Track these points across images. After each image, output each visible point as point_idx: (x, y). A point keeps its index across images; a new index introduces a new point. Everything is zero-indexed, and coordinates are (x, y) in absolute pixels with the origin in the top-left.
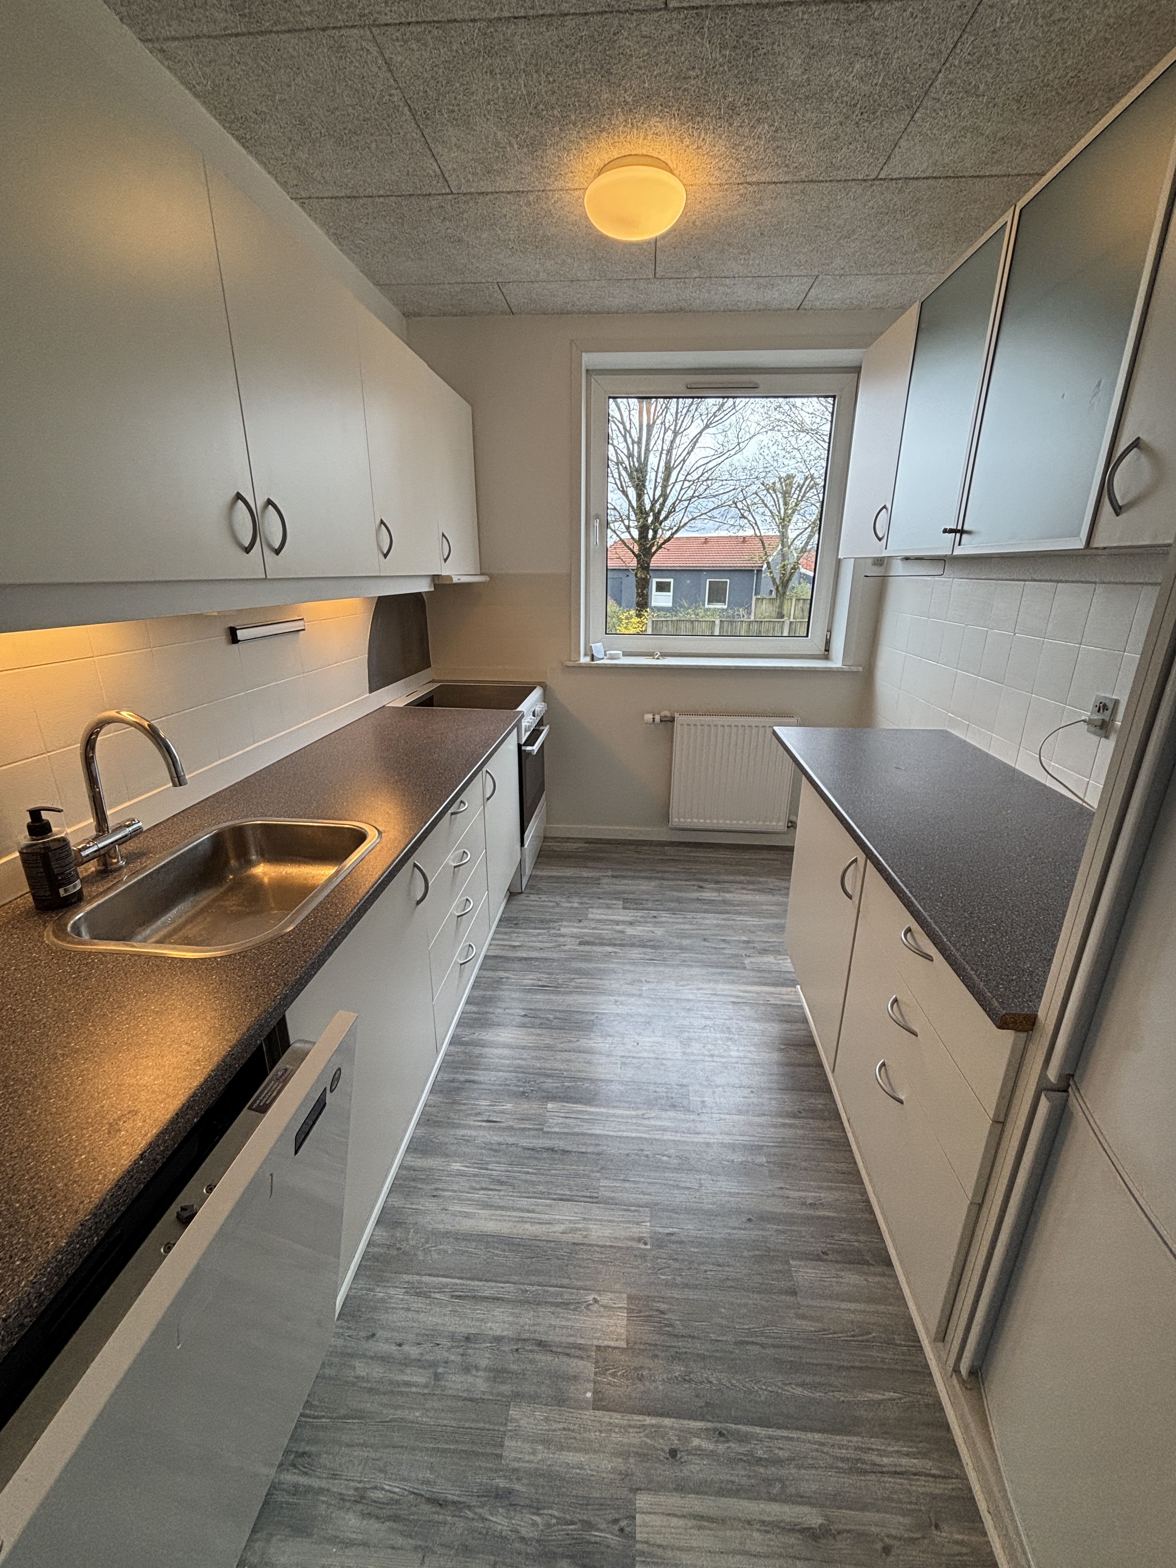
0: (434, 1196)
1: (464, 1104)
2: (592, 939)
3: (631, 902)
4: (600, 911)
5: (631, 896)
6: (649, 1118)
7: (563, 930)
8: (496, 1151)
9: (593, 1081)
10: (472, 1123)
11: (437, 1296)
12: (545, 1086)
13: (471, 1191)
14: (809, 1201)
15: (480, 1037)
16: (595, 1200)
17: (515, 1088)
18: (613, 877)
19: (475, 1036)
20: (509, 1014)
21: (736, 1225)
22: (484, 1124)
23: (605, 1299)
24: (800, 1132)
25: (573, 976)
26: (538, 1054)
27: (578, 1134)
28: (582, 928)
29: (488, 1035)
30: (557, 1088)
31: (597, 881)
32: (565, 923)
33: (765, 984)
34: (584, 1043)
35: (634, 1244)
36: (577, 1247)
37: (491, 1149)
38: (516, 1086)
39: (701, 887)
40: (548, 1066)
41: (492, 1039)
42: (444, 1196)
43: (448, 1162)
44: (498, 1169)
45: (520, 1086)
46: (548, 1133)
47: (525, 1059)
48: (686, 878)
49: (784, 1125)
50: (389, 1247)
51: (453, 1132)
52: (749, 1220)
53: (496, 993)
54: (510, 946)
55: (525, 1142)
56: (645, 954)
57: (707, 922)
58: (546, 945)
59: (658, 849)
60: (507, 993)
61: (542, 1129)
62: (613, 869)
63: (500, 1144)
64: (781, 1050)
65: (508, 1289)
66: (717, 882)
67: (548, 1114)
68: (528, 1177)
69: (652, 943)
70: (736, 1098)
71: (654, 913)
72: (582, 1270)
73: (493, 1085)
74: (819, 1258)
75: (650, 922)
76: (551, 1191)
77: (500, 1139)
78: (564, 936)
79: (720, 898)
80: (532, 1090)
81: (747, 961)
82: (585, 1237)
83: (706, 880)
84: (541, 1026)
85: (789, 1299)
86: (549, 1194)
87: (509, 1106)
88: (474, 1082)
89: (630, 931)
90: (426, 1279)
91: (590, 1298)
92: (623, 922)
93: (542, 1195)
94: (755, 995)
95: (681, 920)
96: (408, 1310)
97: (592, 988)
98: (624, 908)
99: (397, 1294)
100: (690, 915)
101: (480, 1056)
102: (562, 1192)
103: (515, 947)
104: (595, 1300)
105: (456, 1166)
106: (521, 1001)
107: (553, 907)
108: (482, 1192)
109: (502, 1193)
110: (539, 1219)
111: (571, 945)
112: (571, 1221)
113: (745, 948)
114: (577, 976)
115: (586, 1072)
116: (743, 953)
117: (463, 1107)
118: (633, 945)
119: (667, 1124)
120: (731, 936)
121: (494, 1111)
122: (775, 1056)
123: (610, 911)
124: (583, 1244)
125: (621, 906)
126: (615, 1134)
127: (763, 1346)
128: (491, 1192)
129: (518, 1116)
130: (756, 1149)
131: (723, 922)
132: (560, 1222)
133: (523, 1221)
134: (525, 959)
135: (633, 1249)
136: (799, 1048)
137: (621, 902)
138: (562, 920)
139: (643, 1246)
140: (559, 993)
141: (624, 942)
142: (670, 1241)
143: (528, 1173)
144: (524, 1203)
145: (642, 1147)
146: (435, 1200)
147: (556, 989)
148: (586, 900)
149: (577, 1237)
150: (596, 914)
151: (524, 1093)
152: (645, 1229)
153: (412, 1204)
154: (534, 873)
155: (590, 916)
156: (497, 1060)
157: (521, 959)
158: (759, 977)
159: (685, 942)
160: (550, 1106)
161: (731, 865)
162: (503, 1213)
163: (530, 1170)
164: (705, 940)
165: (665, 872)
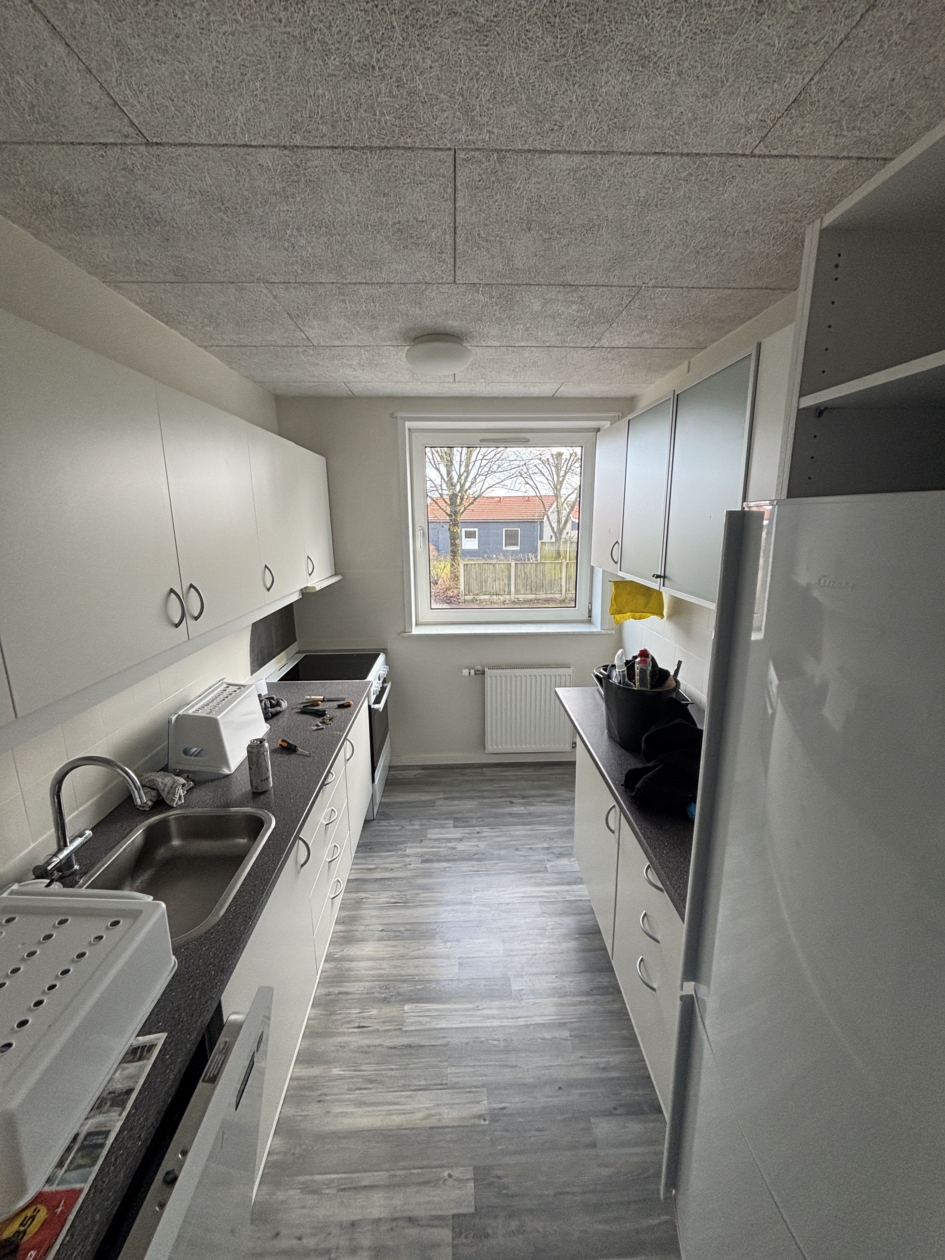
0: (319, 1101)
1: (340, 1014)
2: (431, 857)
3: (460, 821)
4: (437, 830)
5: (459, 816)
6: (482, 1009)
7: (408, 851)
8: (366, 1053)
9: (437, 981)
10: (346, 1030)
11: (327, 1191)
12: (401, 990)
13: (349, 1092)
14: (602, 1066)
15: (348, 953)
16: (445, 1087)
17: (379, 995)
18: (446, 799)
19: (344, 953)
20: (369, 930)
21: (550, 1093)
22: (356, 1030)
23: (456, 1173)
24: (592, 1007)
25: (418, 892)
26: (395, 962)
27: (429, 1030)
28: (423, 847)
29: (352, 950)
30: (411, 990)
31: (431, 804)
32: (409, 845)
33: (562, 884)
34: (430, 950)
35: (477, 1121)
36: (434, 1130)
37: (362, 1052)
38: (379, 993)
39: (512, 803)
40: (403, 973)
41: (358, 953)
42: (327, 1100)
43: (329, 1068)
44: (369, 1070)
45: (383, 993)
46: (406, 1031)
47: (384, 969)
48: (500, 795)
49: (581, 1003)
50: (285, 1153)
51: (331, 1040)
52: (560, 1088)
53: (358, 912)
54: (368, 869)
55: (388, 1043)
56: (473, 866)
57: (518, 833)
58: (396, 865)
59: (478, 770)
60: (367, 912)
61: (400, 1029)
62: (444, 792)
63: (369, 1046)
64: (576, 939)
65: (381, 1176)
66: (524, 797)
67: (406, 1015)
68: (393, 1073)
69: (477, 856)
70: (545, 983)
71: (478, 829)
72: (438, 1151)
73: (361, 994)
74: (609, 1113)
75: (476, 838)
76: (411, 1083)
77: (368, 1042)
78: (408, 856)
79: (526, 812)
80: (392, 996)
81: (548, 865)
82: (439, 1120)
83: (515, 797)
84: (396, 938)
85: (592, 1152)
86: (409, 1086)
87: (374, 1012)
88: (346, 993)
89: (460, 847)
90: (318, 1177)
91: (446, 1174)
92: (455, 840)
93: (404, 1088)
94: (555, 894)
95: (497, 834)
96: (303, 1207)
97: (434, 901)
98: (455, 827)
99: (295, 1193)
100: (504, 828)
101: (349, 970)
102: (418, 1083)
103: (371, 869)
104: (450, 1176)
105: (336, 1071)
106: (378, 917)
107: (400, 830)
108: (358, 1092)
109: (374, 1091)
110: (404, 1110)
111: (416, 864)
112: (427, 1108)
113: (548, 854)
114: (421, 891)
115: (433, 975)
116: (546, 857)
117: (339, 1017)
118: (463, 859)
119: (495, 1012)
120: (536, 844)
121: (364, 1018)
122: (573, 944)
123: (443, 831)
124: (438, 1127)
125: (452, 825)
126: (457, 1026)
127: (574, 1194)
128: (365, 1091)
129: (383, 1020)
130: (562, 1025)
131: (529, 832)
132: (418, 1110)
133: (390, 1113)
134: (381, 879)
135: (478, 1125)
136: (589, 936)
137: (451, 822)
138: (406, 842)
139: (482, 1122)
140: (408, 907)
141: (456, 857)
142: (504, 1115)
143: (392, 1069)
144: (391, 1097)
145: (478, 1035)
146: (320, 1105)
147: (405, 904)
148: (424, 822)
149: (433, 1122)
150: (433, 834)
151: (385, 998)
152: (483, 1107)
153: (303, 1111)
154: (383, 801)
155: (429, 836)
156: (363, 972)
157: (376, 880)
158: (558, 879)
159: (502, 852)
160: (406, 1007)
161: (533, 781)
162: (375, 1108)
163: (394, 1067)
164: (517, 849)
165: (485, 791)
